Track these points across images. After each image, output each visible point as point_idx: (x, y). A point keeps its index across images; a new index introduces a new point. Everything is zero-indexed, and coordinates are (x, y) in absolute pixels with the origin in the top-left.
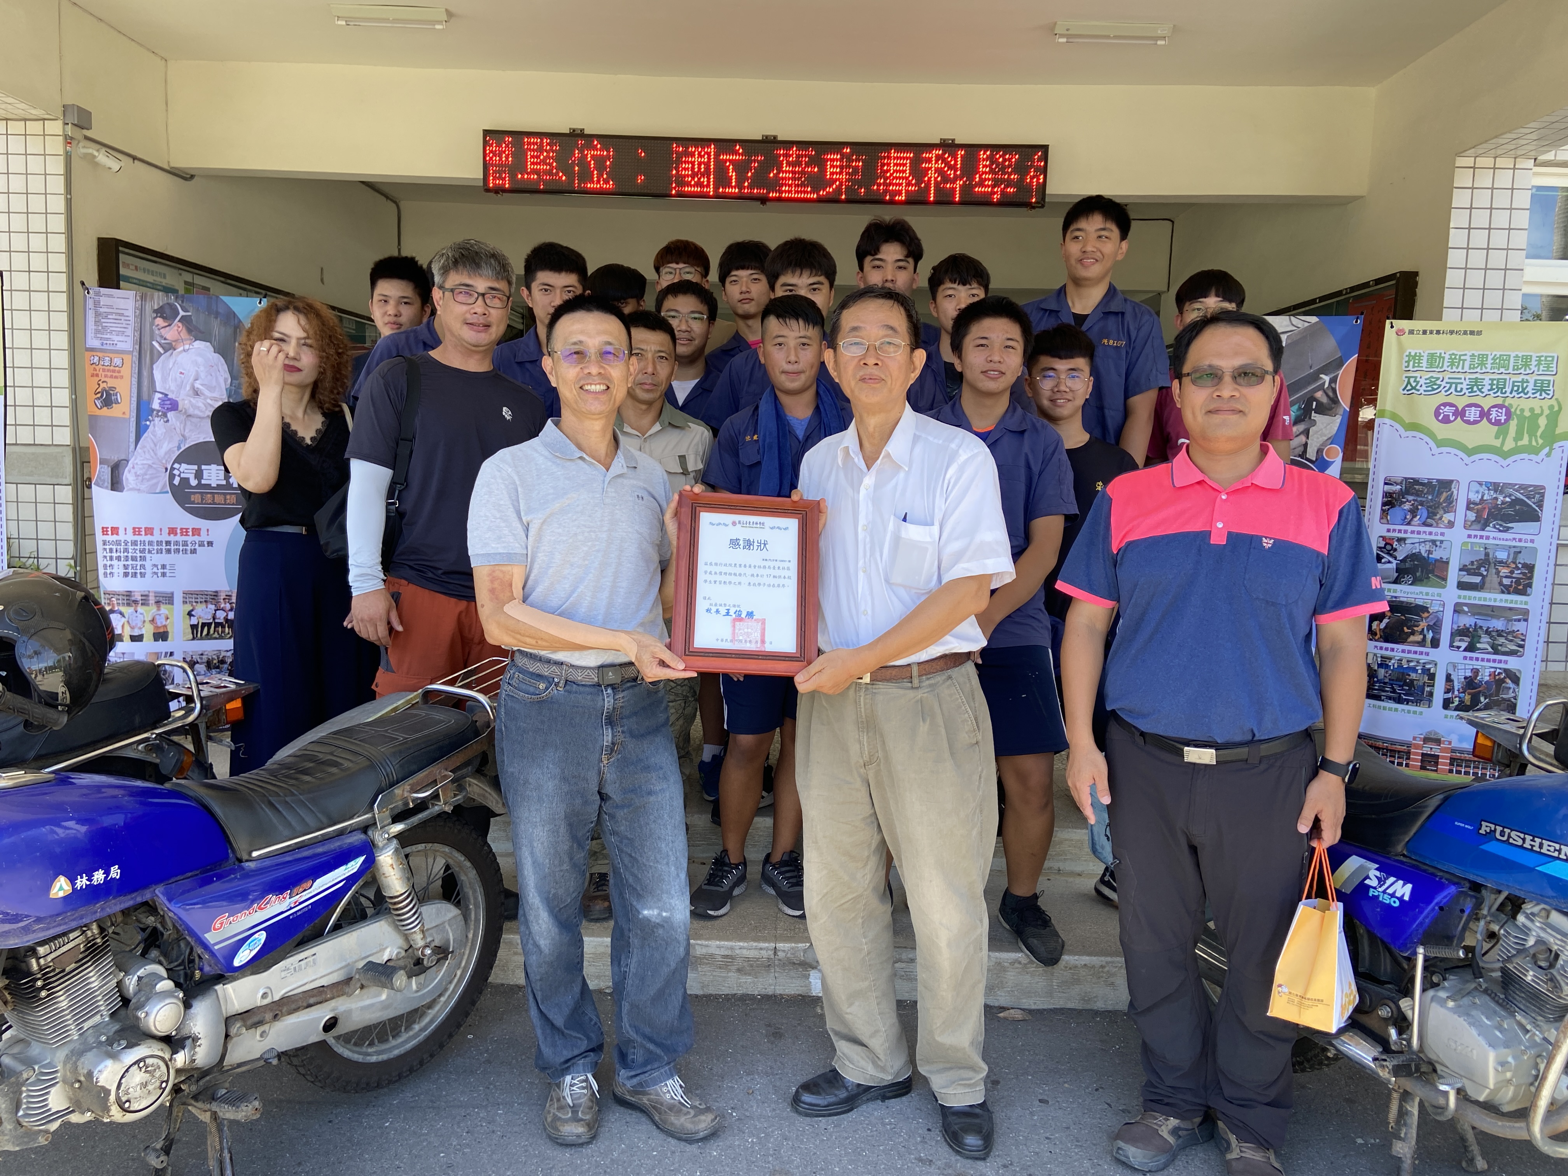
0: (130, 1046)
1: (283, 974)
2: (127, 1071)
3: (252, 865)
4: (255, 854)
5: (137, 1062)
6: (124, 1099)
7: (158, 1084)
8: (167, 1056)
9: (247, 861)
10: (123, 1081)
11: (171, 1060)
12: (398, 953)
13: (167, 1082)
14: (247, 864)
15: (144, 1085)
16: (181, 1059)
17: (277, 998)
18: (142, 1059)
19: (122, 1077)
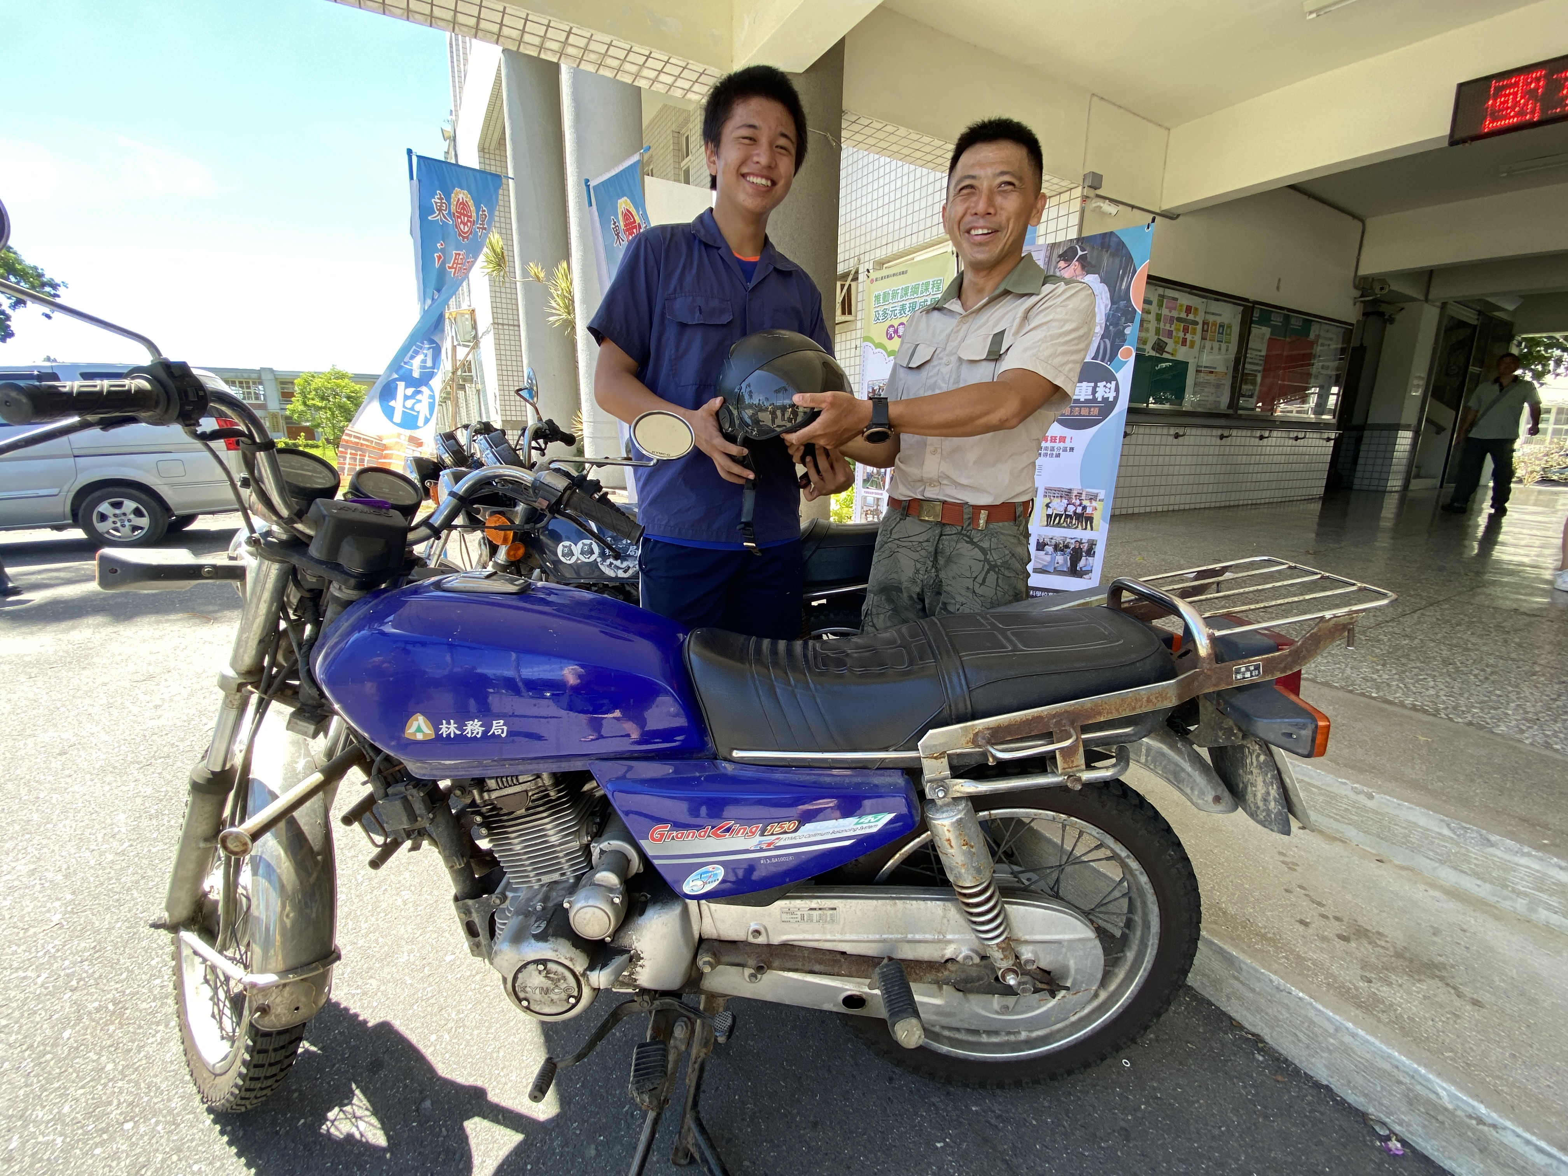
0: (542, 937)
1: (785, 917)
2: (524, 966)
3: (729, 768)
4: (736, 754)
5: (537, 962)
6: (522, 995)
7: (564, 996)
8: (579, 969)
9: (725, 759)
10: (520, 975)
11: (584, 974)
12: (967, 957)
13: (578, 999)
14: (725, 764)
15: (546, 991)
16: (600, 978)
17: (776, 940)
18: (544, 962)
19: (519, 970)
